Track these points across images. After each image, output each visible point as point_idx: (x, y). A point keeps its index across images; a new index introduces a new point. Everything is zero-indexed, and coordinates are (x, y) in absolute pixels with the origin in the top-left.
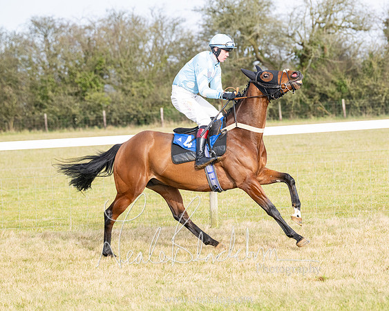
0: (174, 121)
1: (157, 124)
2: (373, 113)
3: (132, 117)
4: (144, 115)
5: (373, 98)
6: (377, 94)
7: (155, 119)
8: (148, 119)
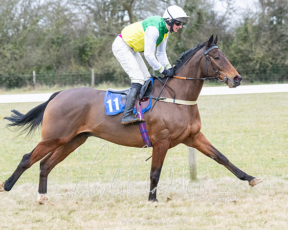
0: (47, 84)
1: (29, 87)
2: (247, 79)
3: (4, 79)
4: (16, 78)
5: (247, 64)
6: (251, 60)
7: (27, 82)
8: (20, 82)
